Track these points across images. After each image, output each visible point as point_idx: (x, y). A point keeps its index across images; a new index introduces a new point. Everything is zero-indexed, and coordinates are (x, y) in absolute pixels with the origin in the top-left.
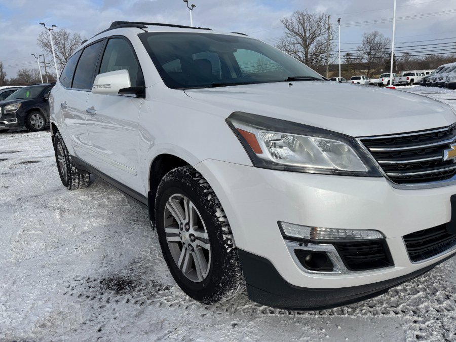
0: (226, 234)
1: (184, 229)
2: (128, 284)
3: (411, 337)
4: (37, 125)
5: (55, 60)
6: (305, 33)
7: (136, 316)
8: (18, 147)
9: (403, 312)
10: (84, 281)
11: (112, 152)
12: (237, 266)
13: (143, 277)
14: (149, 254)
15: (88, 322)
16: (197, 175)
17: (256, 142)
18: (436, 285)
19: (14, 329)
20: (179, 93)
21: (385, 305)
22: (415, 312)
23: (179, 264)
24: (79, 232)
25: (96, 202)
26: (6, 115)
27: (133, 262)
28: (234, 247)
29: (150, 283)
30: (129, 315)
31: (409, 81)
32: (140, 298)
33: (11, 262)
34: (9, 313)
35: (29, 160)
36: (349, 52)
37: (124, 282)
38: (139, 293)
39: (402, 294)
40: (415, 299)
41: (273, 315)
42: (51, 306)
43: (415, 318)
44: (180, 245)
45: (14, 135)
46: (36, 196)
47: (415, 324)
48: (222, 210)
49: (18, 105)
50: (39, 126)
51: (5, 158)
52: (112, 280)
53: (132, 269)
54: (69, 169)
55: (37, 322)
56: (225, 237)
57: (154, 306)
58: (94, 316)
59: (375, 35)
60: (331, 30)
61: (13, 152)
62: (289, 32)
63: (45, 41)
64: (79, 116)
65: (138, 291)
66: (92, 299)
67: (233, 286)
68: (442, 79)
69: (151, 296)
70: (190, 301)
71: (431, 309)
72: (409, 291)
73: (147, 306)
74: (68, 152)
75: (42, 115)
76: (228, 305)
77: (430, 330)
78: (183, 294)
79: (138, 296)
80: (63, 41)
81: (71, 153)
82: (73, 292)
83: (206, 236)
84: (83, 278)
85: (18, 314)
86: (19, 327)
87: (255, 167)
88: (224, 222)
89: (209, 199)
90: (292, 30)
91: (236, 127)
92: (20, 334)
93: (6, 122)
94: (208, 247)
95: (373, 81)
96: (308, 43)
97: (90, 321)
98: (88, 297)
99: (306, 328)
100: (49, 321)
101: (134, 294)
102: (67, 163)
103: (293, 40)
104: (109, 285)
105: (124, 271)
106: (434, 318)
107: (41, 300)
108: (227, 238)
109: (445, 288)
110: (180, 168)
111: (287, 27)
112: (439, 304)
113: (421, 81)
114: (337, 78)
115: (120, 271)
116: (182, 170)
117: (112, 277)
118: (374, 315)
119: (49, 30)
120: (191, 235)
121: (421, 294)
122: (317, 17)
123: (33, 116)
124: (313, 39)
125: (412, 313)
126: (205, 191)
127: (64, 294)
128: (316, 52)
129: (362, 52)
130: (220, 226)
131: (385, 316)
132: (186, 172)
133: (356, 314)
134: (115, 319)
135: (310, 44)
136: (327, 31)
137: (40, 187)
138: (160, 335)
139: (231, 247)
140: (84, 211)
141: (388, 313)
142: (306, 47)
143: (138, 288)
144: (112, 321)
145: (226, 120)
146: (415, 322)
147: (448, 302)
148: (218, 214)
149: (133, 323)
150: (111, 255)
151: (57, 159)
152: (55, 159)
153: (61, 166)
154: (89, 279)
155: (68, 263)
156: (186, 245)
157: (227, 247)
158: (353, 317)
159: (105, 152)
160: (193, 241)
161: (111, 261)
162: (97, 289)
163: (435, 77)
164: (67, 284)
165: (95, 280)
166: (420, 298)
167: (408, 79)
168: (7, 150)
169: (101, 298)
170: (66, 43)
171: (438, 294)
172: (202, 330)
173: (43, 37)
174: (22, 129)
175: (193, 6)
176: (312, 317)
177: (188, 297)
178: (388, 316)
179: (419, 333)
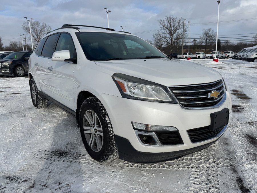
0: (110, 128)
1: (92, 127)
2: (64, 153)
3: (192, 178)
4: (20, 73)
5: (31, 37)
6: (171, 28)
7: (67, 167)
8: (9, 85)
9: (192, 168)
10: (43, 152)
11: (60, 90)
12: (115, 143)
13: (72, 150)
14: (76, 140)
15: (44, 169)
16: (98, 101)
17: (124, 87)
18: (211, 157)
19: (9, 171)
20: (92, 62)
21: (184, 165)
22: (197, 168)
23: (89, 144)
24: (42, 129)
25: (50, 115)
26: (3, 67)
27: (68, 144)
28: (113, 134)
29: (75, 153)
30: (64, 167)
31: (227, 56)
32: (70, 160)
33: (7, 143)
34: (6, 165)
35: (16, 93)
36: (195, 39)
37: (62, 152)
38: (69, 157)
39: (193, 160)
40: (199, 162)
41: (132, 168)
42: (26, 162)
43: (197, 170)
44: (90, 134)
45: (7, 78)
46: (19, 111)
47: (195, 173)
48: (109, 117)
49: (10, 62)
50: (21, 74)
51: (2, 91)
52: (57, 152)
53: (67, 147)
54: (37, 98)
55: (20, 169)
56: (109, 129)
57: (76, 163)
58: (47, 167)
59: (210, 30)
60: (185, 27)
61: (6, 88)
62: (162, 27)
63: (26, 26)
64: (43, 70)
65: (69, 156)
66: (47, 160)
67: (113, 153)
68: (244, 56)
69: (75, 159)
70: (94, 161)
71: (205, 166)
72: (197, 159)
73: (73, 163)
74: (37, 89)
75: (23, 68)
76: (111, 163)
77: (201, 175)
78: (91, 158)
79: (69, 159)
80: (36, 27)
81: (39, 89)
82: (38, 156)
83: (101, 129)
84: (43, 150)
85: (11, 165)
86: (12, 171)
87: (123, 97)
88: (109, 122)
89: (103, 112)
90: (164, 26)
91: (116, 80)
92: (12, 173)
93: (3, 71)
94: (102, 134)
95: (207, 55)
96: (172, 33)
97: (45, 169)
98: (45, 159)
99: (146, 173)
100: (26, 168)
101: (67, 158)
102: (36, 94)
103: (164, 31)
104: (55, 154)
105: (63, 148)
106: (205, 170)
107: (22, 159)
108: (110, 130)
109: (214, 158)
110: (91, 98)
111: (161, 24)
112: (209, 165)
113: (233, 57)
114: (188, 53)
115: (61, 148)
116: (92, 99)
117: (57, 150)
118: (178, 168)
119: (29, 21)
120: (95, 129)
121: (202, 160)
122: (178, 19)
123: (18, 69)
124: (176, 31)
125: (196, 168)
126: (102, 108)
127: (33, 157)
128: (177, 38)
129: (202, 39)
130: (107, 124)
131: (183, 169)
132: (94, 99)
133: (170, 168)
134: (57, 168)
135: (174, 34)
136: (183, 27)
137: (21, 107)
138: (78, 175)
139: (112, 134)
140: (44, 119)
141: (185, 168)
142: (172, 35)
143: (69, 155)
144: (56, 169)
145: (112, 76)
146: (196, 172)
147: (214, 164)
148: (107, 119)
149: (66, 170)
150: (57, 141)
151: (31, 92)
152: (30, 92)
153: (33, 96)
154: (45, 151)
155: (36, 144)
156: (93, 134)
157: (110, 134)
158: (168, 169)
159: (57, 89)
160: (96, 132)
161: (57, 143)
162: (49, 155)
163: (240, 54)
164: (35, 153)
165: (48, 151)
166: (201, 162)
167: (226, 55)
168: (3, 86)
169: (51, 159)
170: (38, 28)
171: (210, 160)
172: (98, 173)
173: (25, 24)
174: (11, 75)
175: (109, 11)
176: (150, 169)
177: (93, 160)
178: (185, 169)
179: (196, 176)
